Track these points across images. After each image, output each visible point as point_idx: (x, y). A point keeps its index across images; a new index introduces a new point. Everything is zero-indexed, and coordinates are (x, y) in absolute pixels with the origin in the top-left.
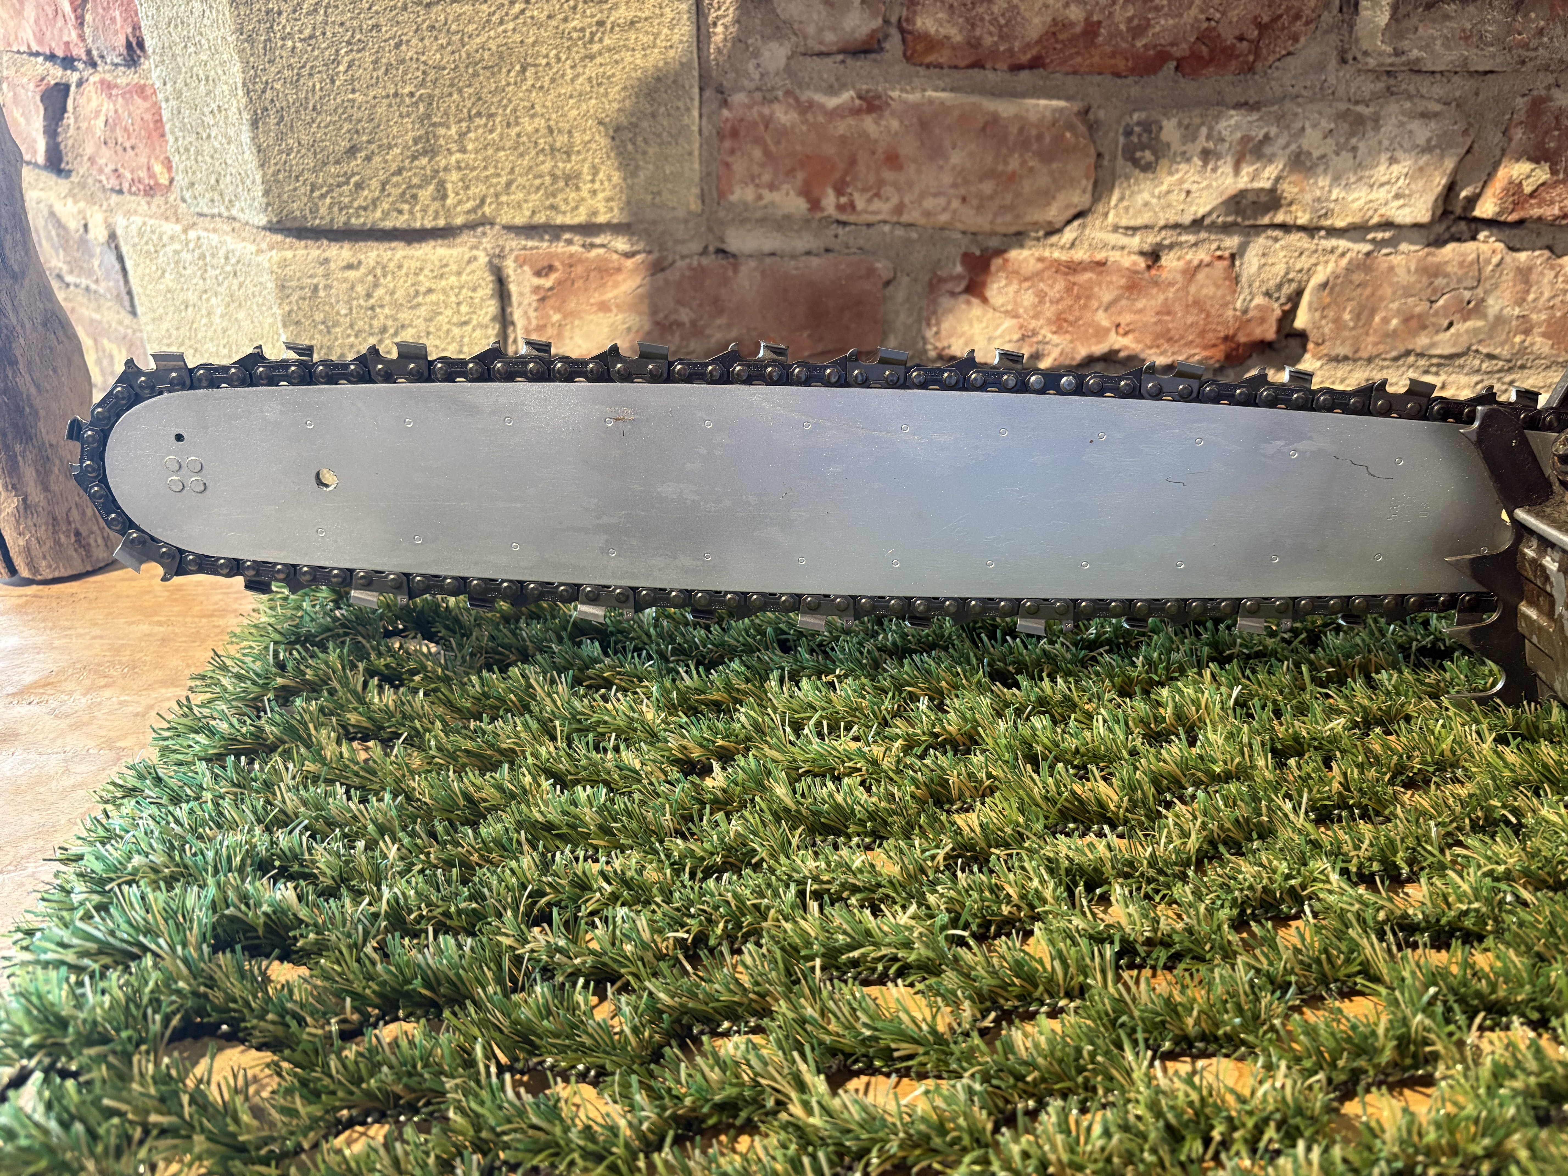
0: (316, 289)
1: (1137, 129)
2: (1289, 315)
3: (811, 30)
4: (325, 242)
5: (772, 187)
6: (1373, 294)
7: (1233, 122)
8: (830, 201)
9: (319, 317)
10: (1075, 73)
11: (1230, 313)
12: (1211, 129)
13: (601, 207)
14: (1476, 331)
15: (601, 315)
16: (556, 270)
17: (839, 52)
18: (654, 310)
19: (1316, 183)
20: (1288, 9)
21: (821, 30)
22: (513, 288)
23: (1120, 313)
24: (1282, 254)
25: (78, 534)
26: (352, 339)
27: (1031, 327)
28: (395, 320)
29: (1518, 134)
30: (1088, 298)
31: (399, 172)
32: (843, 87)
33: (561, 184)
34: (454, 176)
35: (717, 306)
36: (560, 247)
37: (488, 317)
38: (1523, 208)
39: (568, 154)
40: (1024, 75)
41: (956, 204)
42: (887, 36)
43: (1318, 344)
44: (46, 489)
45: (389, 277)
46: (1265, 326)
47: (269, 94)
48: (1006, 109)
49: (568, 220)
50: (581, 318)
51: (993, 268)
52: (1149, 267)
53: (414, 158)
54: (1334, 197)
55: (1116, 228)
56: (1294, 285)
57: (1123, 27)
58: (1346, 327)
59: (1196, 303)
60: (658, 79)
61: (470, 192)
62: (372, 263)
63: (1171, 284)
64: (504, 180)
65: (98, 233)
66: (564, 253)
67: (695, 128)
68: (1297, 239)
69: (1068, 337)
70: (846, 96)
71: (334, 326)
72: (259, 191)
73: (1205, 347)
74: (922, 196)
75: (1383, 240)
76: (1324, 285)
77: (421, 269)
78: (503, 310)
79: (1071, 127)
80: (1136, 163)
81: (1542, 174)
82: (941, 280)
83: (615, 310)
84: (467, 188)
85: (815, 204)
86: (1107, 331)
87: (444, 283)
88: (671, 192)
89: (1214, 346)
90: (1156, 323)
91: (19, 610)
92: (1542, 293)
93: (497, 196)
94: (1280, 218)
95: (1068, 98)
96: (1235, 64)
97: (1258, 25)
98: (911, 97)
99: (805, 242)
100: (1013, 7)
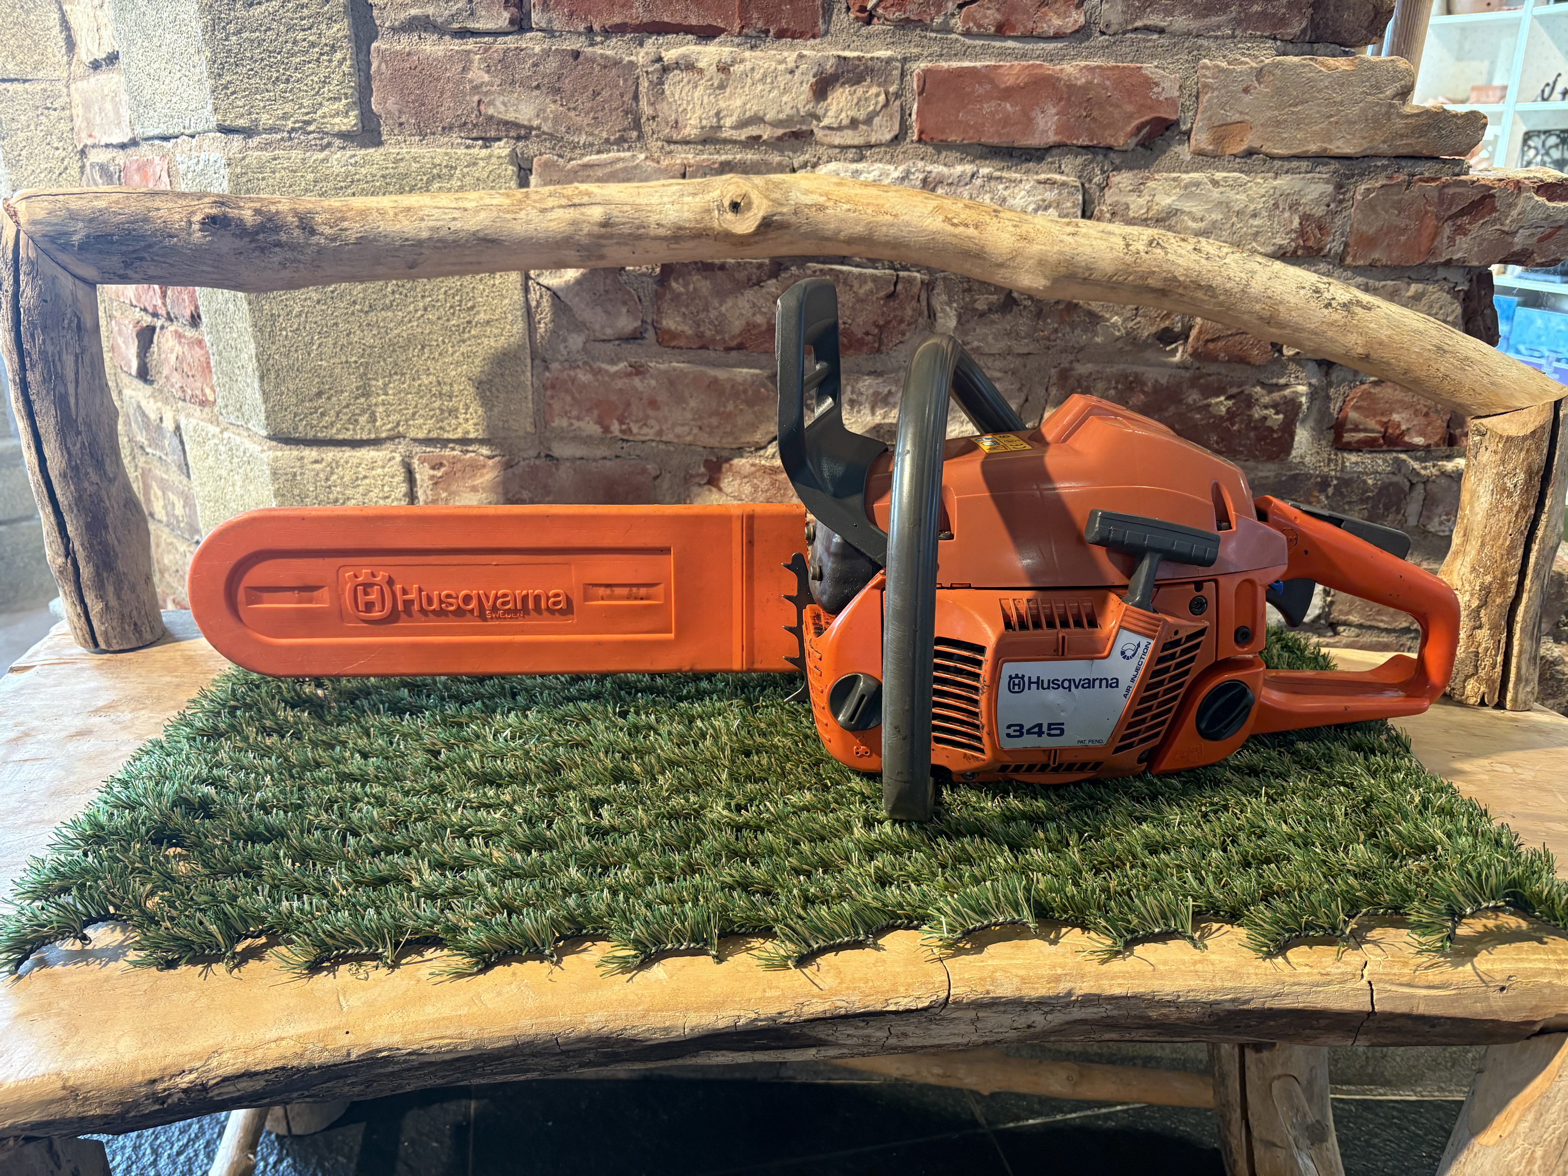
0: (295, 475)
3: (597, 327)
4: (302, 447)
5: (579, 419)
7: (866, 383)
8: (615, 427)
9: (296, 492)
10: (766, 352)
12: (853, 386)
13: (471, 429)
15: (472, 493)
16: (445, 466)
17: (616, 339)
18: (506, 492)
20: (895, 317)
21: (603, 327)
22: (418, 476)
25: (135, 624)
26: (316, 506)
29: (1054, 391)
31: (347, 406)
32: (620, 360)
33: (446, 414)
34: (381, 409)
36: (447, 452)
37: (402, 494)
39: (450, 397)
40: (734, 354)
41: (696, 430)
42: (646, 330)
44: (119, 598)
45: (340, 469)
47: (271, 362)
48: (721, 374)
49: (451, 436)
50: (460, 494)
51: (724, 470)
53: (357, 398)
60: (505, 354)
61: (390, 419)
62: (330, 460)
64: (411, 411)
65: (169, 425)
66: (449, 456)
67: (529, 383)
72: (263, 416)
74: (674, 425)
77: (360, 464)
78: (411, 489)
79: (764, 386)
82: (692, 476)
83: (481, 491)
84: (389, 416)
85: (606, 429)
87: (374, 472)
88: (515, 420)
91: (98, 667)
93: (407, 421)
95: (759, 368)
96: (865, 349)
97: (877, 326)
98: (662, 367)
99: (601, 451)
100: (723, 315)
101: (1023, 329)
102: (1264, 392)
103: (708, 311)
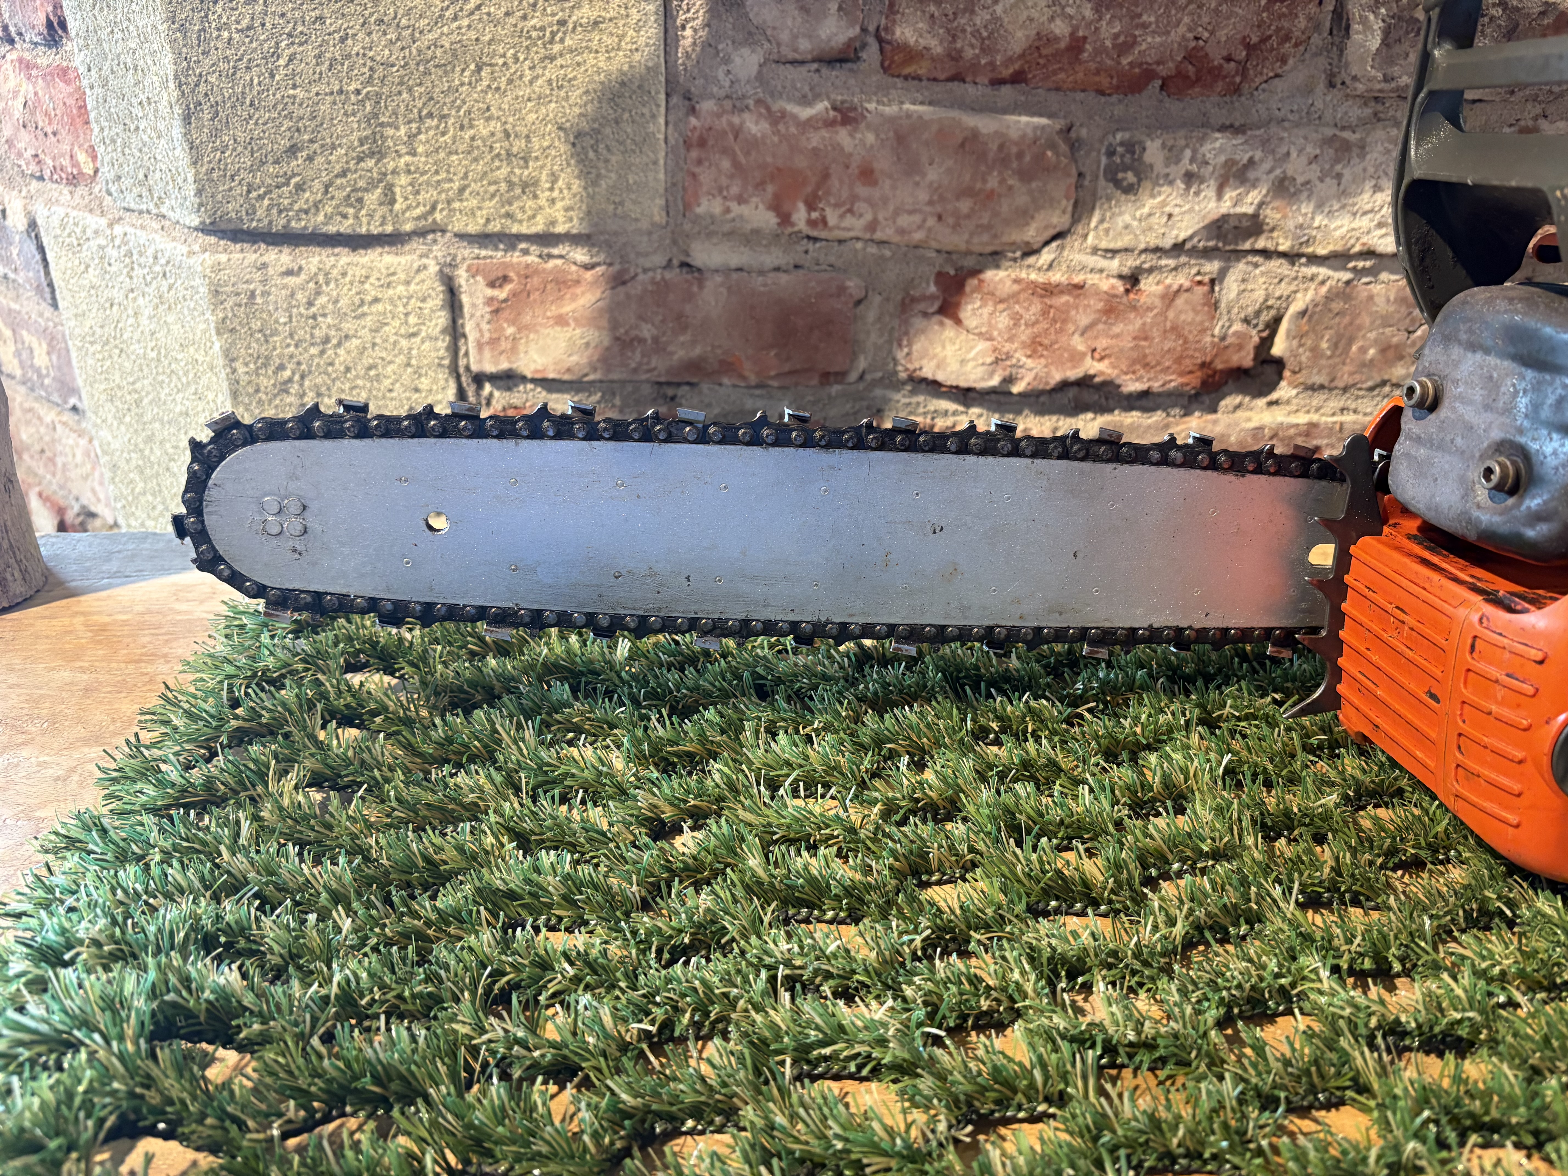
0: (253, 295)
1: (1120, 149)
2: (1267, 342)
3: (785, 36)
4: (263, 246)
5: (741, 200)
6: (1351, 324)
7: (1217, 145)
8: (800, 216)
9: (256, 325)
10: (1058, 89)
11: (1208, 339)
12: (1195, 151)
13: (560, 216)
15: (558, 329)
16: (511, 281)
17: (814, 61)
18: (614, 325)
19: (1299, 209)
20: (1278, 30)
21: (795, 37)
22: (465, 299)
23: (1096, 338)
24: (1262, 280)
26: (292, 349)
27: (1005, 350)
28: (340, 329)
30: (1065, 321)
31: (344, 174)
32: (817, 97)
33: (518, 191)
34: (404, 180)
35: (681, 323)
36: (515, 257)
37: (438, 329)
39: (526, 160)
40: (1006, 91)
41: (931, 222)
42: (864, 46)
43: (1294, 372)
45: (332, 285)
46: (1243, 353)
47: (202, 88)
48: (985, 124)
49: (524, 229)
50: (537, 332)
51: (968, 289)
52: (1127, 291)
53: (360, 159)
54: (1316, 224)
55: (1095, 251)
56: (1273, 312)
57: (1108, 43)
58: (1323, 355)
59: (1174, 328)
60: (623, 84)
61: (420, 198)
62: (314, 270)
63: (1149, 309)
64: (456, 185)
65: (17, 221)
66: (519, 264)
67: (661, 136)
68: (1277, 265)
69: (1043, 361)
70: (821, 106)
71: (272, 335)
72: (190, 189)
73: (1181, 374)
74: (897, 213)
75: (1364, 268)
76: (1303, 313)
77: (367, 277)
78: (454, 321)
79: (1053, 146)
80: (1117, 184)
82: (914, 300)
83: (573, 324)
84: (418, 192)
85: (785, 219)
86: (1083, 355)
87: (391, 292)
88: (635, 202)
89: (1191, 372)
90: (1132, 349)
93: (449, 202)
94: (1261, 244)
95: (1050, 116)
96: (1220, 86)
97: (1246, 46)
98: (887, 110)
99: (773, 257)
100: (996, 19)
103: (973, 12)
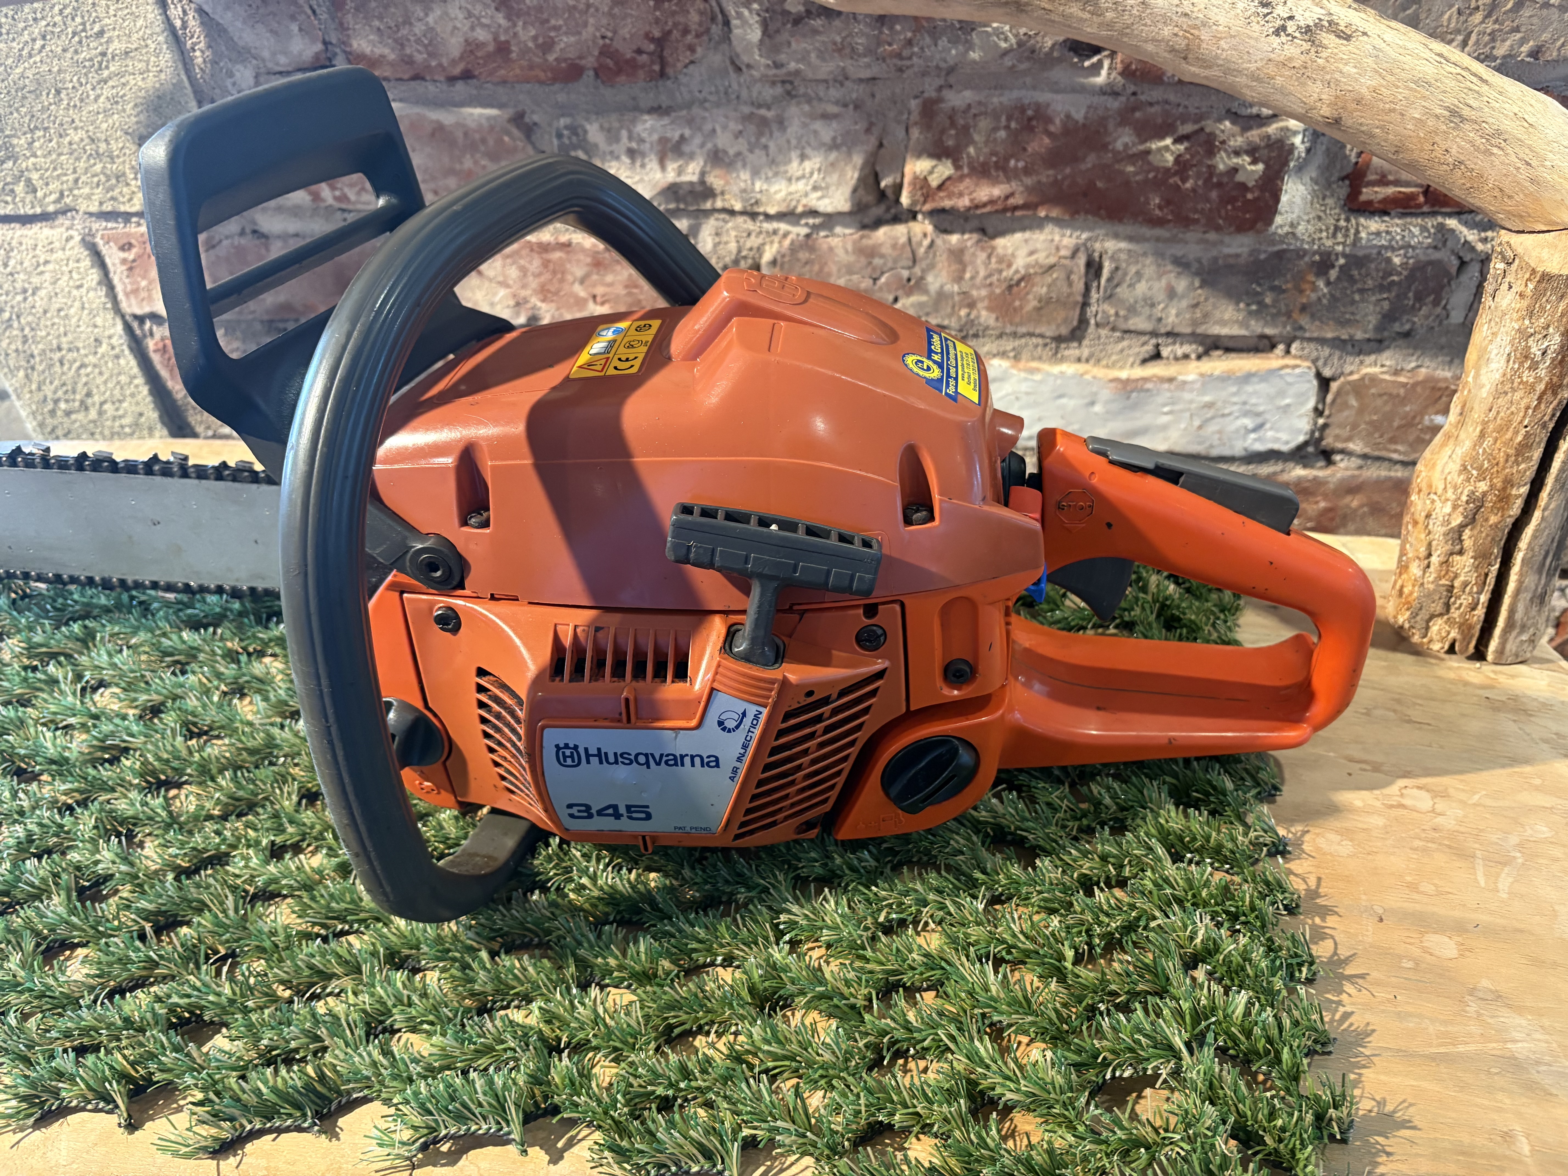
1: (566, 132)
3: (266, 54)
7: (648, 125)
10: (503, 83)
12: (630, 132)
14: (921, 305)
16: (136, 246)
17: (296, 71)
19: (738, 177)
20: (675, 25)
21: (274, 54)
22: (107, 260)
23: (594, 285)
24: (733, 234)
27: (522, 295)
28: (30, 283)
29: (915, 133)
30: (563, 273)
33: (114, 181)
34: (35, 175)
36: (134, 228)
37: (95, 282)
38: (934, 200)
40: (460, 86)
42: (333, 55)
45: (15, 251)
48: (446, 117)
54: (758, 189)
56: (751, 259)
57: (531, 44)
60: (160, 97)
61: (51, 187)
64: (71, 178)
66: (138, 233)
68: (741, 222)
69: (553, 305)
75: (816, 224)
76: (775, 261)
77: (36, 245)
78: (105, 276)
79: (507, 132)
81: (945, 170)
84: (47, 184)
85: (316, 196)
86: (586, 300)
87: (55, 256)
90: (626, 295)
92: (977, 273)
93: (71, 190)
94: (719, 204)
95: (501, 106)
96: (641, 74)
97: (653, 40)
99: (319, 225)
100: (432, 29)
101: (861, 41)
102: (1236, 129)
103: (411, 24)
